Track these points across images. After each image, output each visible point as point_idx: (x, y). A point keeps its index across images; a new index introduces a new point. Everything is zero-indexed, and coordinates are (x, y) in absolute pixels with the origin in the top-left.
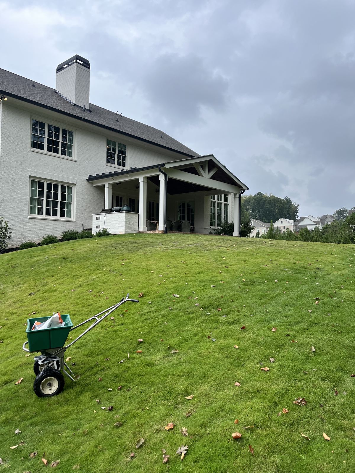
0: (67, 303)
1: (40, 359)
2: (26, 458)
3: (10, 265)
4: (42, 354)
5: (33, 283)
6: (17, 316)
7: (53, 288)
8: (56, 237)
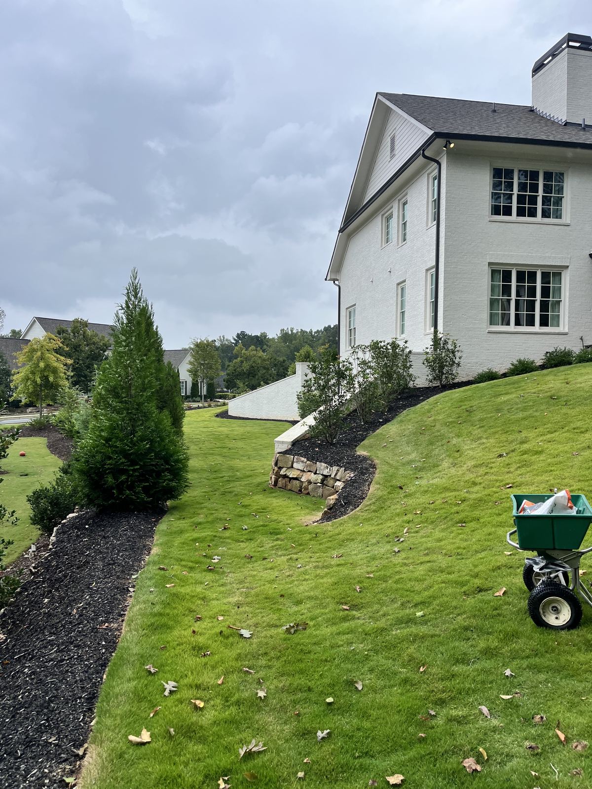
0: (567, 475)
1: (537, 564)
2: (528, 720)
3: (464, 407)
4: (539, 555)
5: (503, 437)
6: (482, 489)
7: (538, 447)
8: (533, 362)
